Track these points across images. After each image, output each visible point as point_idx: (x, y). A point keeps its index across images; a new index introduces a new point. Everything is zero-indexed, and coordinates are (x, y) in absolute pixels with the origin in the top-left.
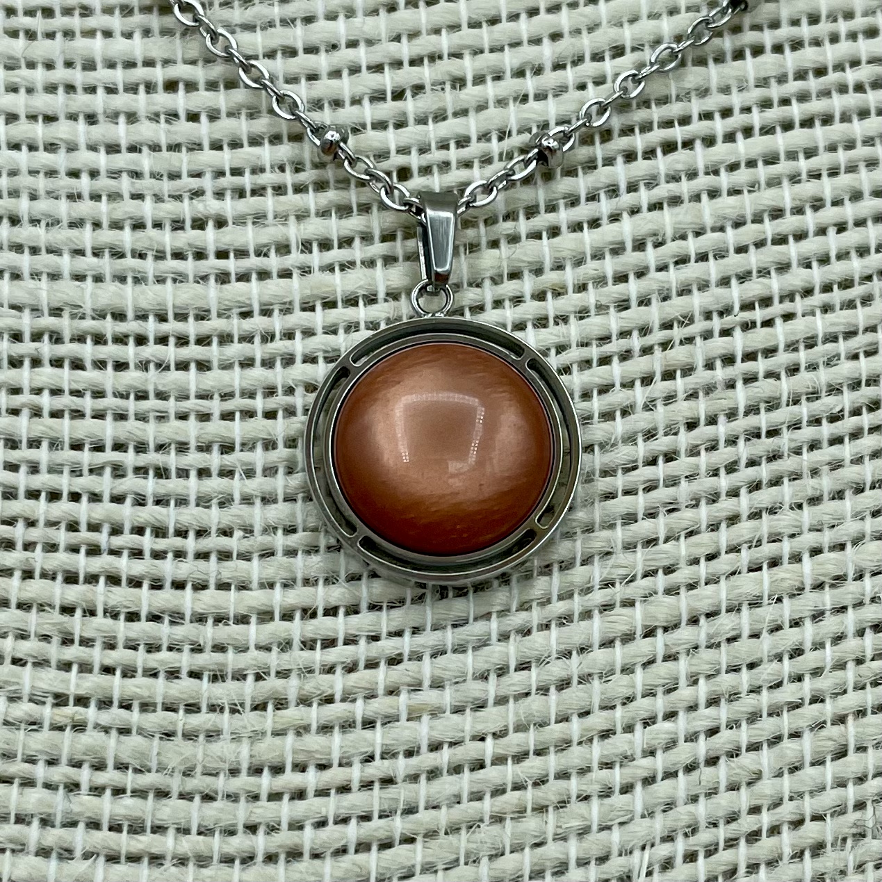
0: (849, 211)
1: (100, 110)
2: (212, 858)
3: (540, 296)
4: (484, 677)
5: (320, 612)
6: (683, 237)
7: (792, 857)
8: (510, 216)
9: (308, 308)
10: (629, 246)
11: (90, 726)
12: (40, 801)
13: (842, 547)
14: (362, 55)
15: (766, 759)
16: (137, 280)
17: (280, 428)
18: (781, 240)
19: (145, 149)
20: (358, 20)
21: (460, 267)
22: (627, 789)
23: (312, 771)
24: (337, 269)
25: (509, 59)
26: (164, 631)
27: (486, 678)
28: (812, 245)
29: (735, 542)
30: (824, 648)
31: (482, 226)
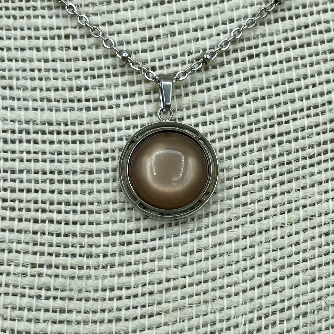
0: (317, 79)
1: (41, 46)
2: (89, 321)
3: (204, 114)
4: (185, 255)
5: (126, 232)
6: (256, 91)
7: (296, 318)
8: (193, 84)
9: (119, 120)
10: (236, 94)
11: (44, 275)
12: (27, 302)
13: (314, 205)
14: (137, 24)
15: (286, 282)
16: (57, 110)
17: (110, 165)
18: (292, 91)
19: (58, 61)
20: (136, 11)
21: (174, 104)
22: (237, 294)
23: (124, 290)
24: (129, 105)
25: (192, 25)
26: (70, 240)
27: (186, 255)
28: (303, 93)
29: (275, 204)
30: (307, 242)
31: (182, 88)
